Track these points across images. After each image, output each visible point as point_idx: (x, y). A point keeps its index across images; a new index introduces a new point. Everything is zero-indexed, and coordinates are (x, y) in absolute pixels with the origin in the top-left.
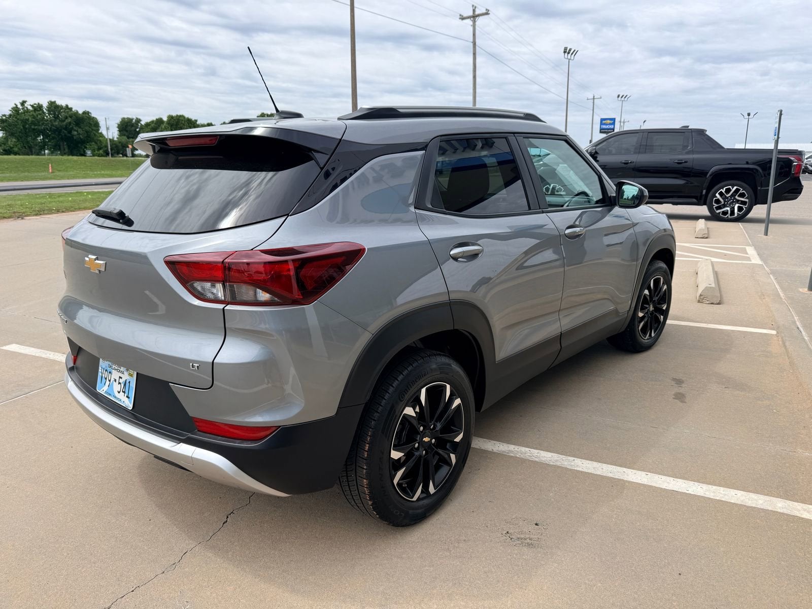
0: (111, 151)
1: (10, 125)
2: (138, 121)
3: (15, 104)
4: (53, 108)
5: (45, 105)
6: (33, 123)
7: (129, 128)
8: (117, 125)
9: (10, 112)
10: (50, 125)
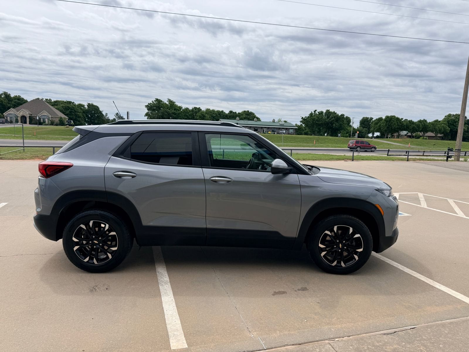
0: (352, 134)
1: (307, 121)
2: (372, 119)
3: (312, 112)
4: (328, 113)
5: (324, 111)
6: (317, 120)
7: (366, 122)
8: (360, 121)
9: (309, 115)
10: (324, 122)
